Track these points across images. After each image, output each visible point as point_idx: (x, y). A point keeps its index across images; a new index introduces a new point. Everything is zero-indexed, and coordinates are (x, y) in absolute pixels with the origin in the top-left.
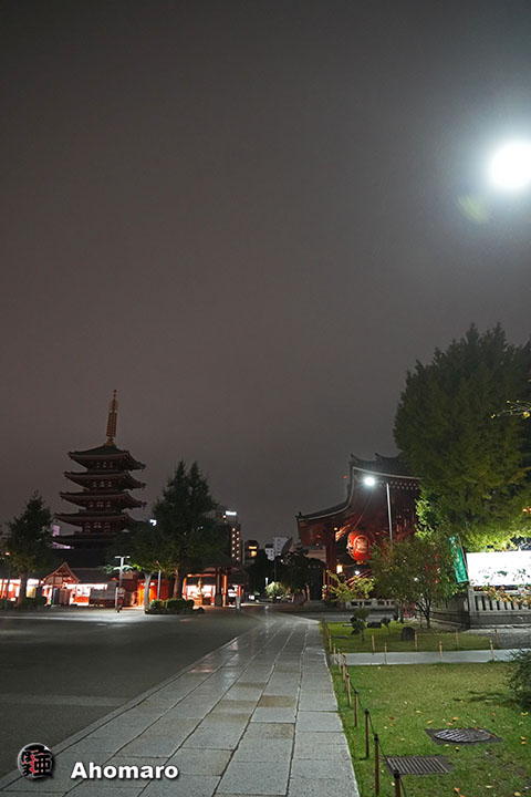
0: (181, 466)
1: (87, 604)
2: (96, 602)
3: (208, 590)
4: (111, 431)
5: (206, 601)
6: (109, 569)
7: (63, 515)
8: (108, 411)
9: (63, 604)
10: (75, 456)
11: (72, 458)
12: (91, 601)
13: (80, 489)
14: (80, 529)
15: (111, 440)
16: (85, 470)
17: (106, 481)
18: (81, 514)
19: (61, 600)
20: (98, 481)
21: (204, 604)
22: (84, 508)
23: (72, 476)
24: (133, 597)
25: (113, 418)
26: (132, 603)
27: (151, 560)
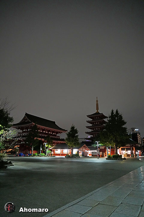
0: (113, 111)
1: (91, 156)
2: (94, 156)
3: (129, 152)
4: (97, 109)
5: (128, 155)
6: (94, 146)
7: (87, 132)
8: (96, 103)
9: (85, 156)
10: (89, 116)
11: (88, 117)
12: (92, 155)
13: (91, 125)
14: (92, 136)
15: (98, 111)
16: (92, 120)
17: (98, 122)
18: (92, 132)
19: (85, 155)
20: (96, 122)
21: (127, 156)
22: (93, 130)
23: (88, 122)
24: (105, 154)
25: (97, 105)
26: (105, 156)
27: (105, 142)
